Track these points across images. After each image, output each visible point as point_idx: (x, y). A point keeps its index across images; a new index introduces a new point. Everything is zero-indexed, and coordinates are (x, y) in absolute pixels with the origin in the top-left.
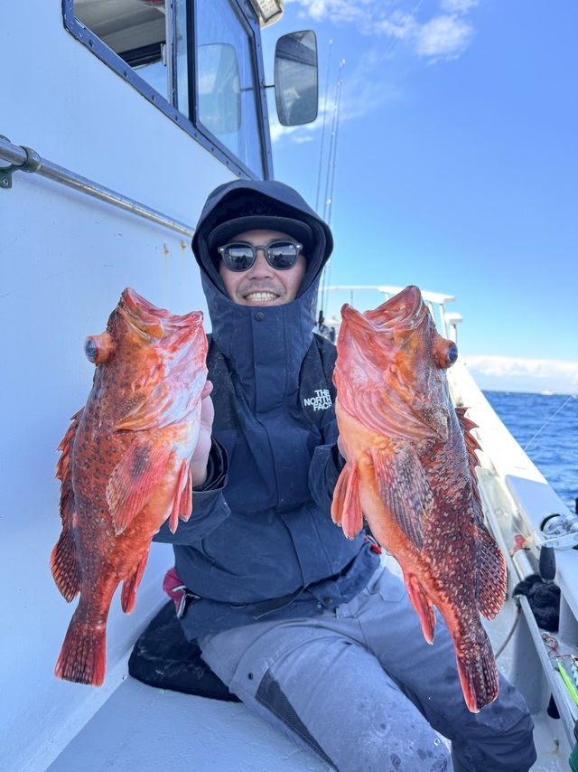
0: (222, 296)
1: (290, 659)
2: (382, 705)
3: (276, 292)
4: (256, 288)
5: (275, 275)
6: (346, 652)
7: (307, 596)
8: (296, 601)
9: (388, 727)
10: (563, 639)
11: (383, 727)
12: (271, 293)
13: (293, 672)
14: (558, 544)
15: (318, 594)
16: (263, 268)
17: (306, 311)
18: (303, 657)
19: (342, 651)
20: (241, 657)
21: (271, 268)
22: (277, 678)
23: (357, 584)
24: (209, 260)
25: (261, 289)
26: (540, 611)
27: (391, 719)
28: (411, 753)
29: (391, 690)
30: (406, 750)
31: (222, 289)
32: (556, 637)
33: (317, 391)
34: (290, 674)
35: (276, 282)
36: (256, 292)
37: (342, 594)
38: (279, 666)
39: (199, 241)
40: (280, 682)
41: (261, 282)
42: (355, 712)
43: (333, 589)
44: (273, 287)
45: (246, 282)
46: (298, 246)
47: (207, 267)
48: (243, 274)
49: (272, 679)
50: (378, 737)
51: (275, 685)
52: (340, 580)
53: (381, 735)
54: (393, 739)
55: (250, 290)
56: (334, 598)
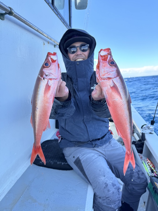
0: (68, 60)
1: (85, 155)
2: (105, 171)
3: (83, 58)
4: (78, 58)
5: (83, 53)
6: (99, 157)
7: (91, 143)
8: (88, 143)
9: (106, 177)
10: (144, 156)
11: (105, 176)
12: (82, 58)
13: (85, 158)
14: (146, 132)
15: (94, 143)
16: (79, 52)
17: (91, 63)
18: (88, 156)
19: (98, 157)
20: (72, 153)
21: (81, 52)
22: (81, 159)
23: (105, 142)
24: (64, 51)
25: (79, 58)
26: (138, 148)
27: (107, 175)
28: (110, 184)
29: (108, 169)
30: (109, 183)
31: (68, 58)
32: (142, 155)
33: (94, 85)
34: (84, 159)
35: (83, 55)
36: (78, 59)
37: (100, 144)
38: (82, 156)
39: (61, 46)
40: (81, 160)
41: (79, 56)
42: (98, 171)
43: (98, 142)
44: (82, 57)
45: (75, 56)
46: (88, 45)
47: (63, 53)
48: (74, 54)
49: (79, 159)
50: (103, 178)
51: (80, 160)
52: (100, 140)
53: (104, 178)
54: (106, 179)
55: (76, 58)
56: (98, 145)
